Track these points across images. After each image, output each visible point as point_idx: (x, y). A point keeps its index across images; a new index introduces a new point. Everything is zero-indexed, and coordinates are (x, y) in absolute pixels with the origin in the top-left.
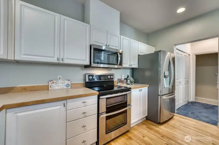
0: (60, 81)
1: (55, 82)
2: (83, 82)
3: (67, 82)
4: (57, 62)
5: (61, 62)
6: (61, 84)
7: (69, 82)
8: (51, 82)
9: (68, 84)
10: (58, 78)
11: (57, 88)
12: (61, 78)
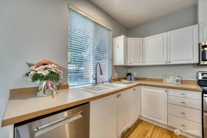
0: (171, 77)
1: (167, 77)
2: (196, 80)
3: (177, 78)
4: (166, 64)
5: (168, 64)
6: (172, 79)
7: (179, 78)
8: (165, 77)
9: (178, 80)
10: (170, 75)
11: (168, 81)
12: (172, 75)
